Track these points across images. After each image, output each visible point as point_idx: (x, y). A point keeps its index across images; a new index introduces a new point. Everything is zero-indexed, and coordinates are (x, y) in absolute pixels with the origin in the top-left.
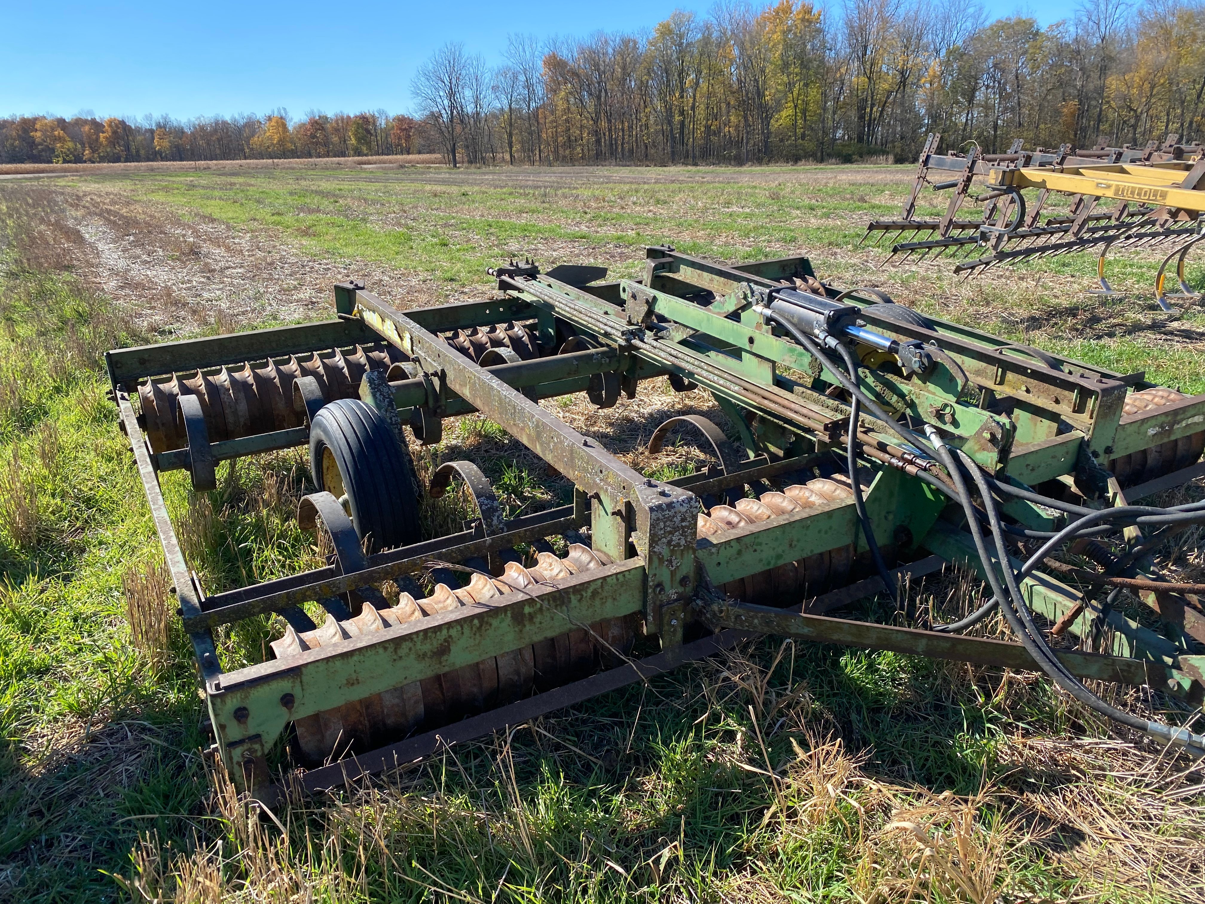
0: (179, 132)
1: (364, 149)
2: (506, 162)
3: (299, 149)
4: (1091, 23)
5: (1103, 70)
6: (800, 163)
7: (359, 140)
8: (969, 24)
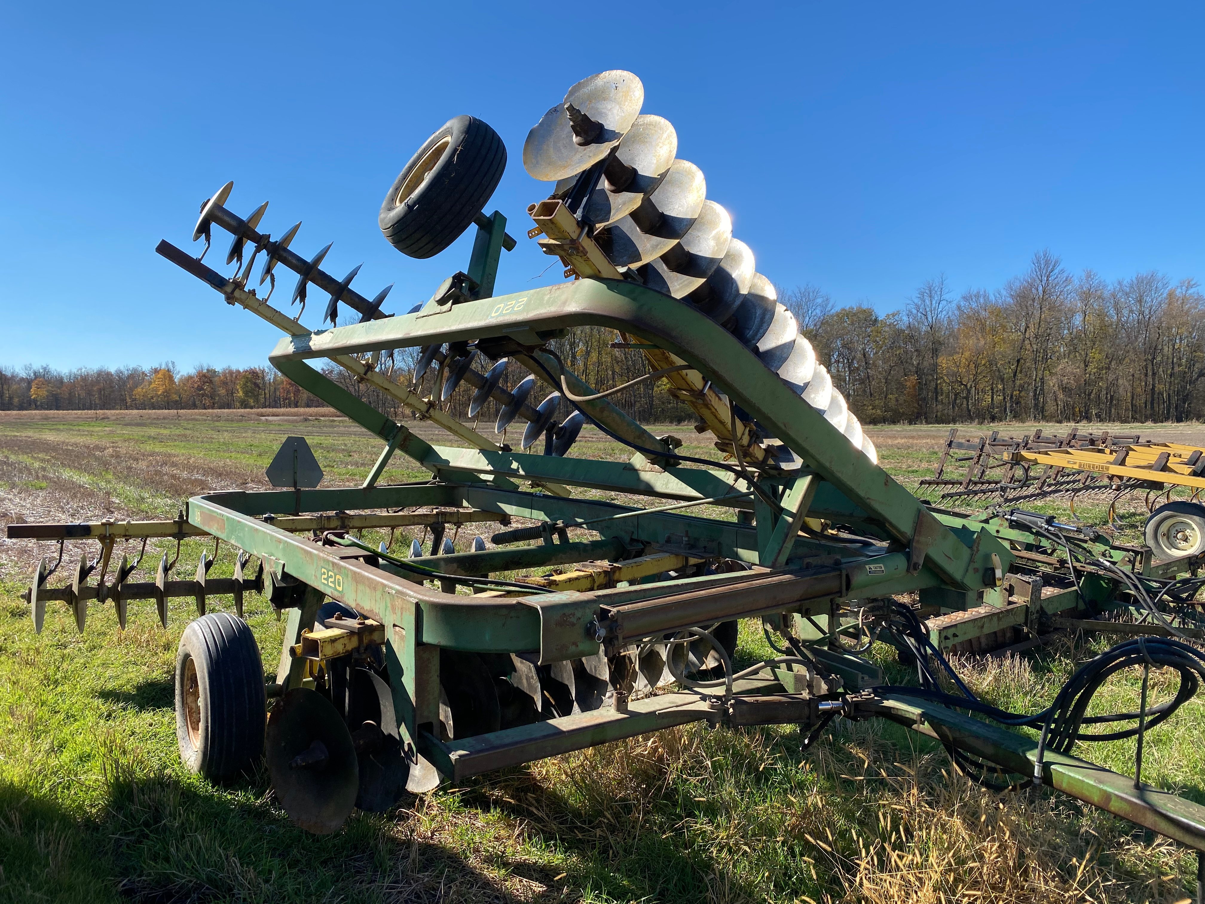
0: (59, 381)
1: (251, 402)
2: (408, 417)
3: (184, 400)
4: (919, 314)
5: (935, 352)
6: (682, 424)
7: (246, 393)
8: (818, 311)
